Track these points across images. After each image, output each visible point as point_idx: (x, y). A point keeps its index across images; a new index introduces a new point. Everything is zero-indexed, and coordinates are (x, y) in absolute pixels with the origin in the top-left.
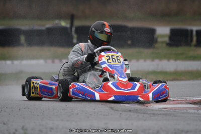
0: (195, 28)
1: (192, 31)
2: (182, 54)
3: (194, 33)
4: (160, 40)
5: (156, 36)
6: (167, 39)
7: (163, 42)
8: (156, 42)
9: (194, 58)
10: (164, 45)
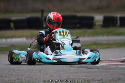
1: (117, 18)
4: (97, 24)
5: (94, 21)
6: (101, 23)
7: (99, 25)
8: (95, 25)
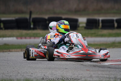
0: (101, 19)
1: (99, 20)
2: (95, 33)
3: (100, 21)
4: (81, 25)
5: (78, 23)
6: (85, 25)
8: (79, 27)
9: (102, 36)
10: (83, 28)
